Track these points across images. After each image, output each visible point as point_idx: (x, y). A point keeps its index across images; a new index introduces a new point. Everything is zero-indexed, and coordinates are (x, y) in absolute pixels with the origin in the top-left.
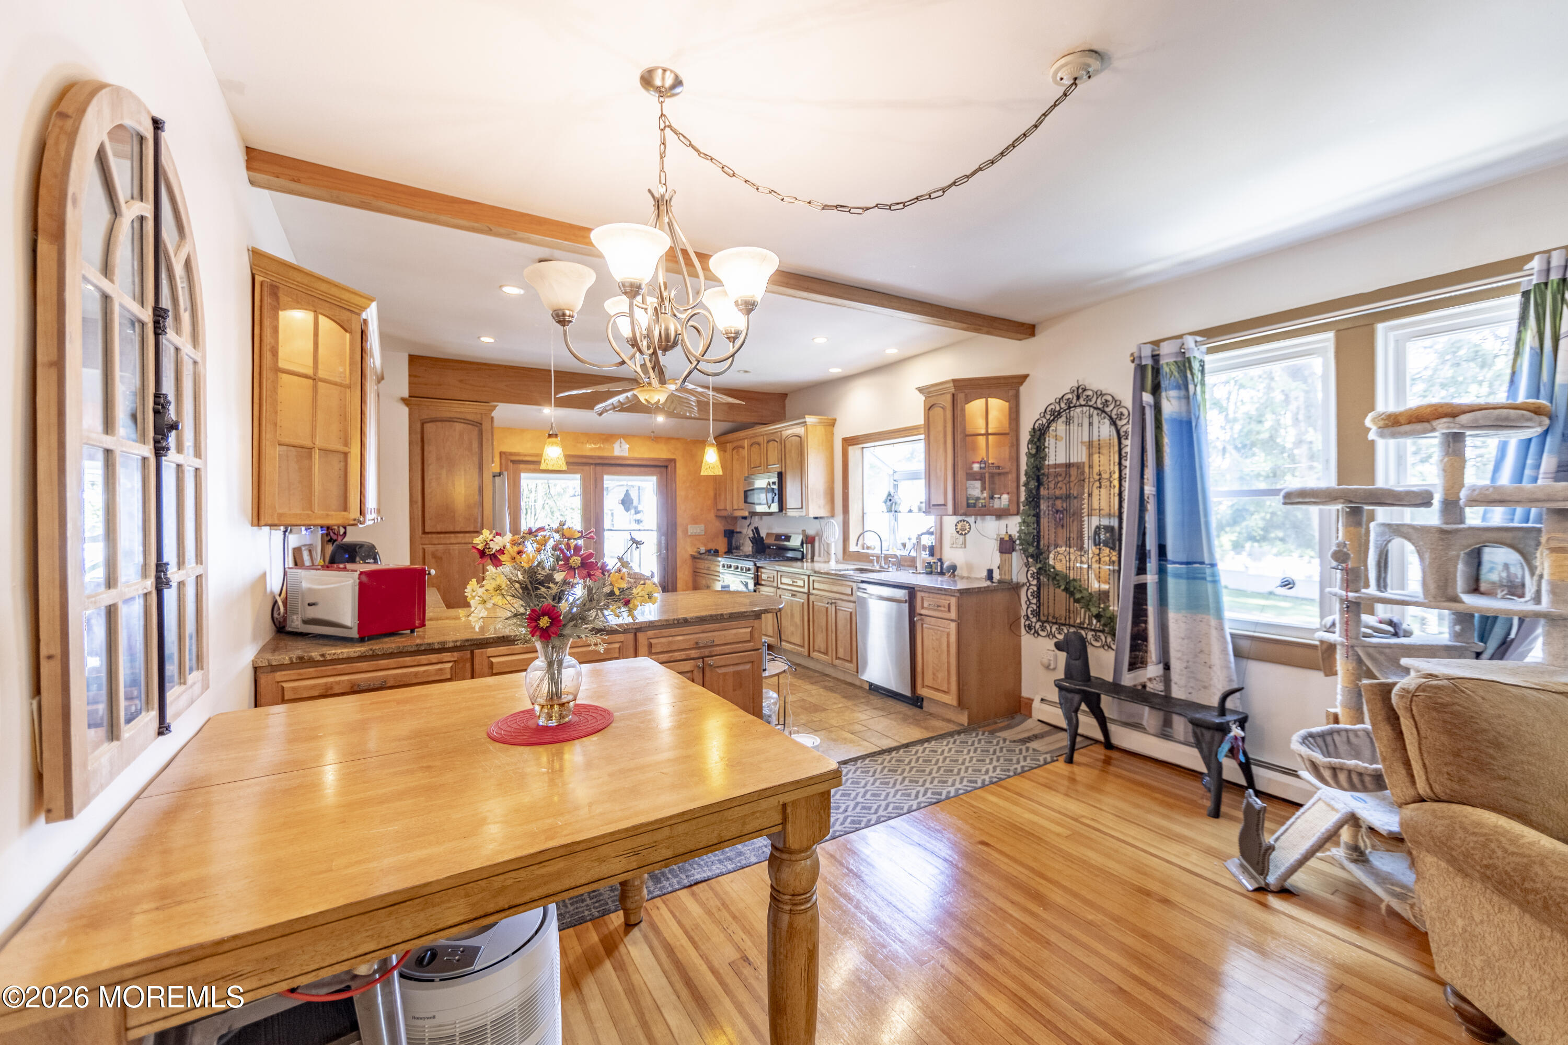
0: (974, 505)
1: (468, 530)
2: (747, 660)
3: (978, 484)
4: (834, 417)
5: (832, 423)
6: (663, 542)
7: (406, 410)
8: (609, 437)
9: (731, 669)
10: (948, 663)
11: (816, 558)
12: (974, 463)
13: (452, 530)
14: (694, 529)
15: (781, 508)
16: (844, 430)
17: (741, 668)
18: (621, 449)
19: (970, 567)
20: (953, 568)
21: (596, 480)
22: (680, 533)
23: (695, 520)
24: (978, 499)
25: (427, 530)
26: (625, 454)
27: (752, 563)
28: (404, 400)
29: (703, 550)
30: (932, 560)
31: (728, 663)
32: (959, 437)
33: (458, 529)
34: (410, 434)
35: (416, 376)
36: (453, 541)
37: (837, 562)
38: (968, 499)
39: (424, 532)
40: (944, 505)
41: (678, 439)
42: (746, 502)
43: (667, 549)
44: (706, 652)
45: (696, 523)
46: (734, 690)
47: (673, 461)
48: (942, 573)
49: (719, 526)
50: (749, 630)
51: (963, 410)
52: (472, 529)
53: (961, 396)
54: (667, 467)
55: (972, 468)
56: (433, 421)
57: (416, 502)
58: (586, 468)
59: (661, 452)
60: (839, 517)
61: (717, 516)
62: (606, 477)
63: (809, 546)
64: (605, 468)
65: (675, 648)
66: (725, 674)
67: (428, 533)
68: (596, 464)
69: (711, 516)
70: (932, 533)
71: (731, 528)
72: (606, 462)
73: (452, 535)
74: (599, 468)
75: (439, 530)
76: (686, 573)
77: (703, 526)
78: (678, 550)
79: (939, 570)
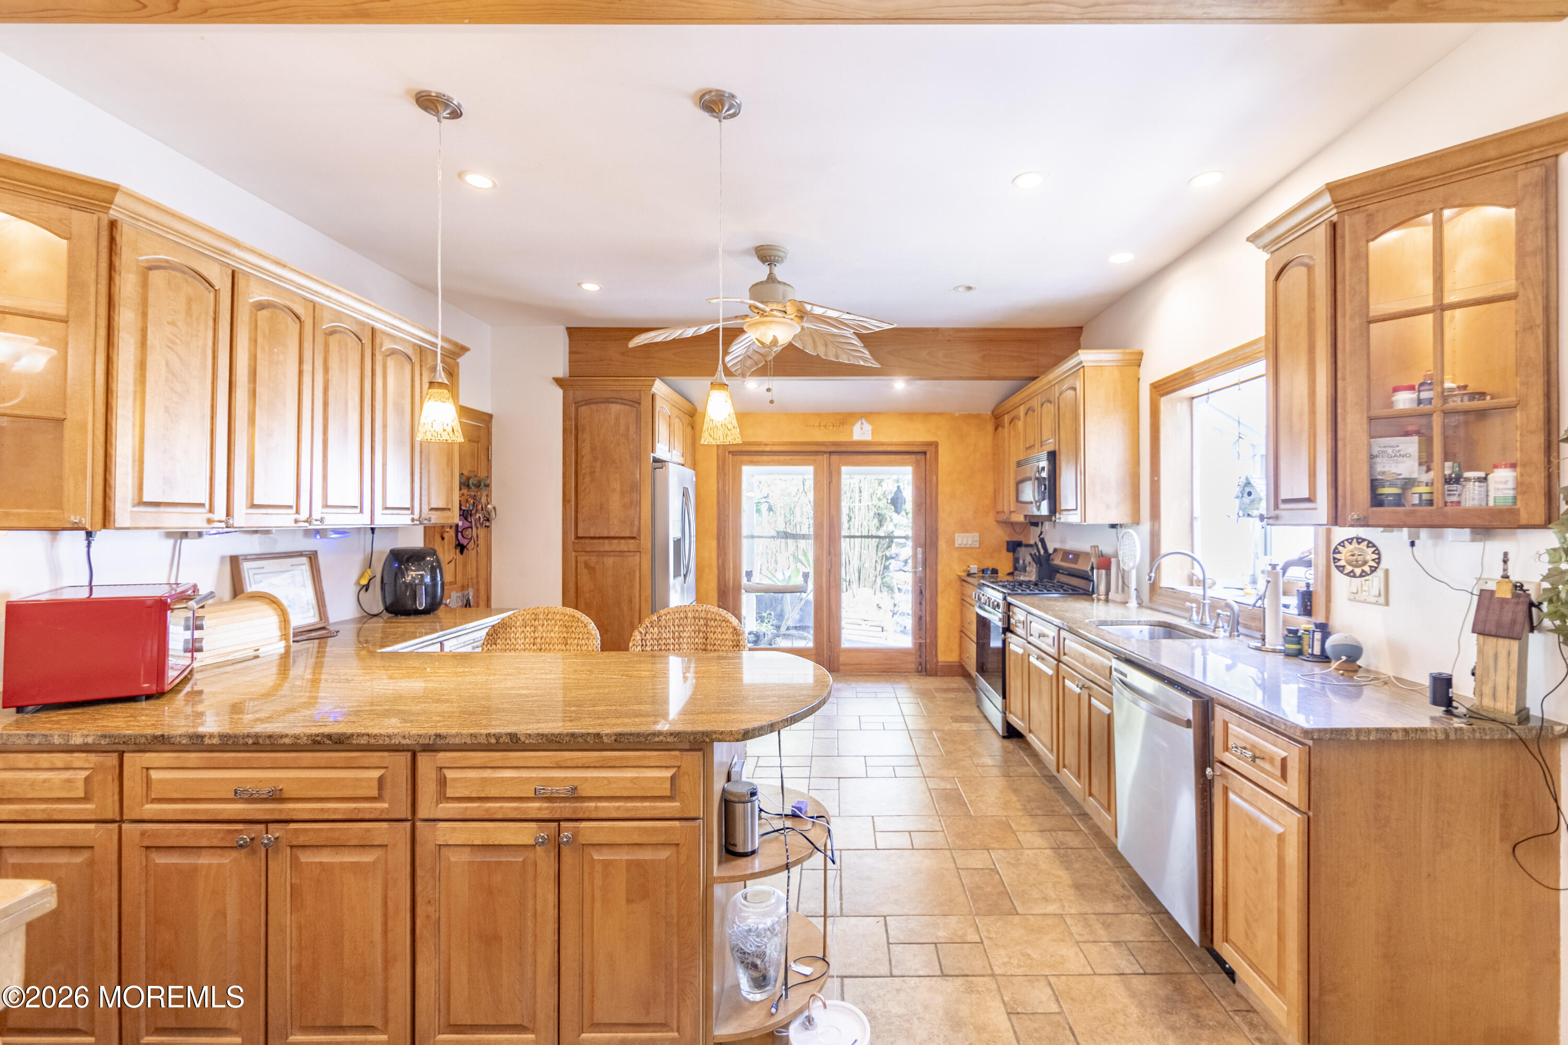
0: (1399, 501)
1: (623, 535)
2: (662, 839)
3: (1411, 445)
4: (1137, 348)
5: (1137, 360)
6: (920, 556)
7: (559, 392)
8: (846, 418)
9: (623, 856)
10: (1281, 913)
11: (1112, 595)
12: (1396, 389)
13: (606, 534)
14: (961, 539)
15: (1054, 509)
16: (1152, 371)
17: (646, 855)
18: (861, 432)
19: (1398, 652)
20: (1352, 653)
21: (830, 473)
22: (942, 545)
23: (964, 527)
24: (1408, 483)
25: (580, 534)
26: (868, 437)
27: (1000, 596)
28: (558, 381)
29: (974, 568)
30: (1304, 624)
31: (618, 840)
32: (1347, 326)
33: (612, 534)
34: (564, 421)
35: (576, 353)
36: (607, 548)
37: (1140, 605)
38: (1374, 484)
39: (577, 538)
40: (1309, 500)
41: (940, 414)
42: (1018, 500)
43: (925, 565)
44: (564, 809)
45: (967, 531)
46: (629, 901)
47: (935, 445)
48: (1324, 658)
49: (1001, 536)
50: (668, 774)
51: (1362, 257)
52: (628, 535)
53: (1351, 225)
54: (925, 453)
55: (1391, 404)
56: (589, 402)
57: (569, 501)
58: (820, 458)
59: (917, 434)
60: (1145, 526)
61: (998, 522)
62: (844, 469)
63: (1104, 572)
64: (843, 457)
65: (494, 793)
66: (607, 864)
67: (581, 538)
68: (831, 453)
69: (990, 520)
70: (1309, 564)
71: (1016, 538)
72: (843, 449)
73: (606, 541)
74: (835, 458)
75: (592, 535)
76: (952, 600)
77: (978, 535)
78: (940, 568)
79: (1317, 651)
